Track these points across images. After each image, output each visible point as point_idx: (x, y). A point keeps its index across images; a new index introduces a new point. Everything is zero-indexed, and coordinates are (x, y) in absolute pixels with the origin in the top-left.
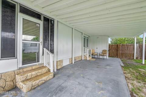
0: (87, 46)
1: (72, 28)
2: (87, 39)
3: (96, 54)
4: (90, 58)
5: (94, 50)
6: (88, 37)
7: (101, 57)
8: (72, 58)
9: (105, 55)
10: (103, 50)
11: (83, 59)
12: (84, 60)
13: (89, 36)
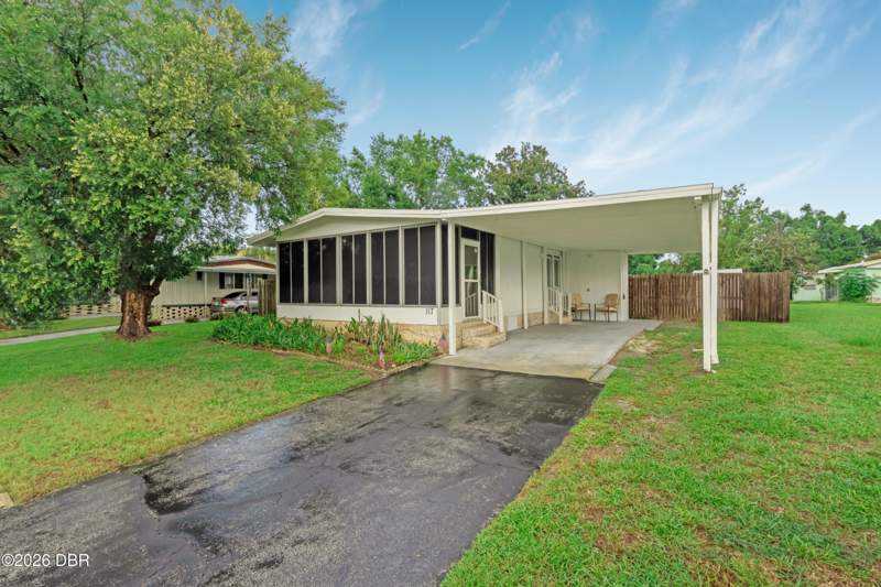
0: (557, 284)
1: (521, 242)
2: (556, 263)
3: (586, 307)
4: (566, 319)
5: (579, 295)
6: (558, 254)
7: (601, 317)
8: (523, 316)
9: (611, 309)
10: (608, 297)
11: (546, 322)
12: (550, 324)
13: (562, 253)
